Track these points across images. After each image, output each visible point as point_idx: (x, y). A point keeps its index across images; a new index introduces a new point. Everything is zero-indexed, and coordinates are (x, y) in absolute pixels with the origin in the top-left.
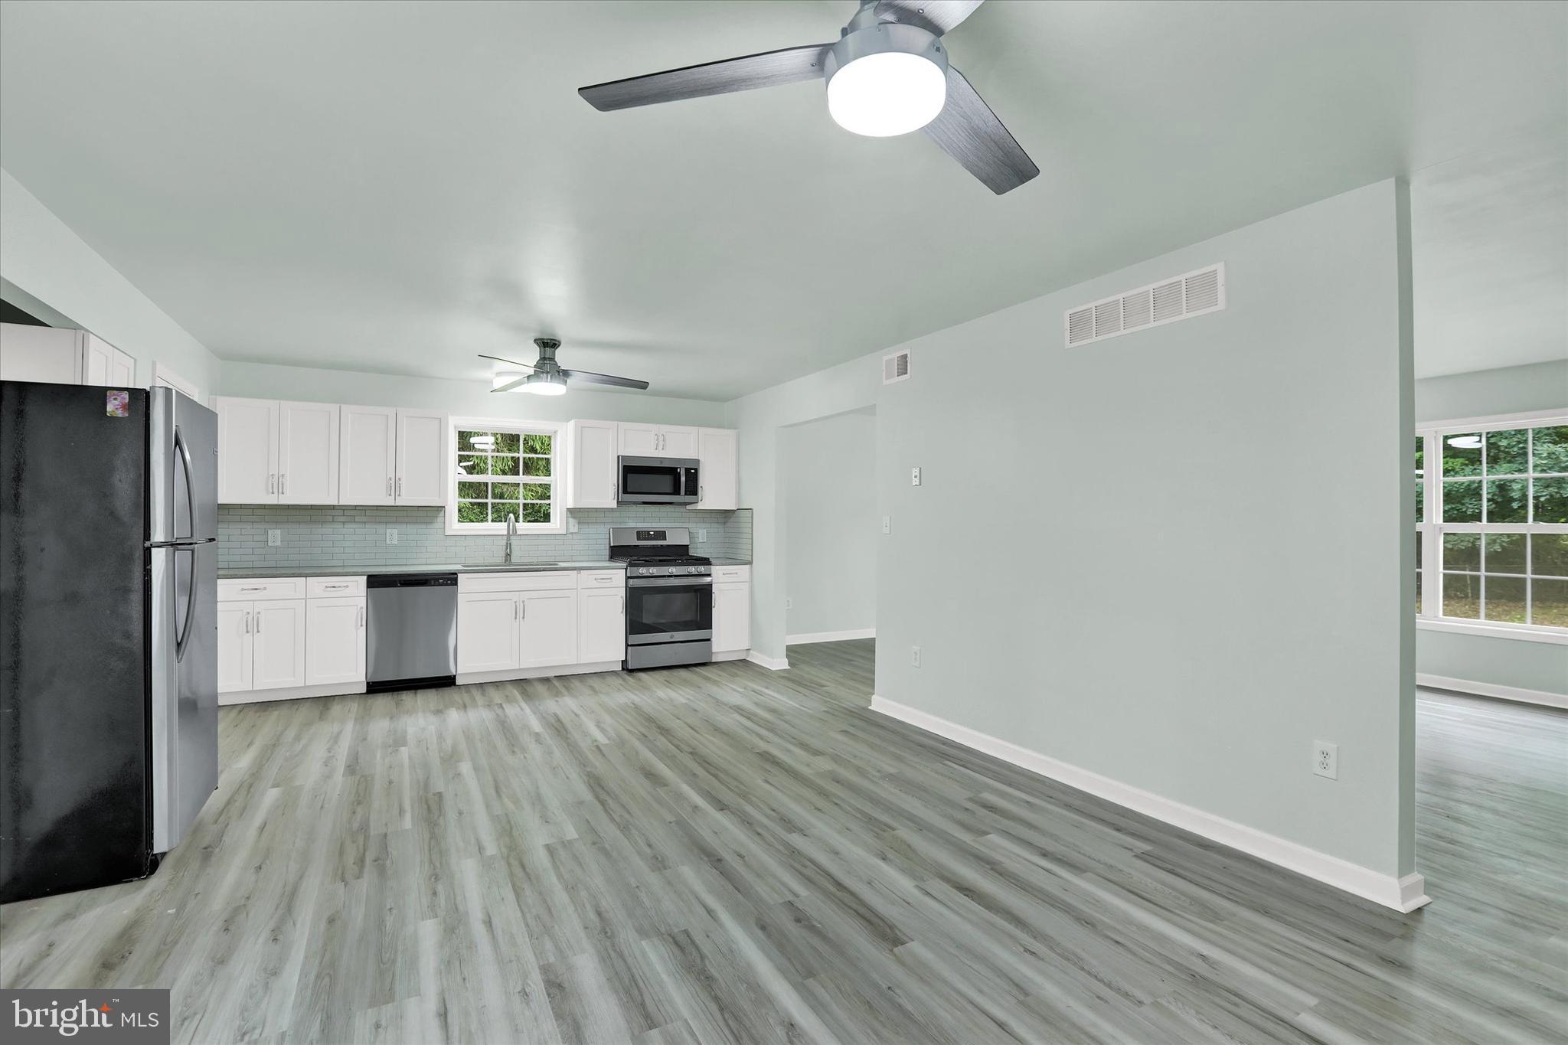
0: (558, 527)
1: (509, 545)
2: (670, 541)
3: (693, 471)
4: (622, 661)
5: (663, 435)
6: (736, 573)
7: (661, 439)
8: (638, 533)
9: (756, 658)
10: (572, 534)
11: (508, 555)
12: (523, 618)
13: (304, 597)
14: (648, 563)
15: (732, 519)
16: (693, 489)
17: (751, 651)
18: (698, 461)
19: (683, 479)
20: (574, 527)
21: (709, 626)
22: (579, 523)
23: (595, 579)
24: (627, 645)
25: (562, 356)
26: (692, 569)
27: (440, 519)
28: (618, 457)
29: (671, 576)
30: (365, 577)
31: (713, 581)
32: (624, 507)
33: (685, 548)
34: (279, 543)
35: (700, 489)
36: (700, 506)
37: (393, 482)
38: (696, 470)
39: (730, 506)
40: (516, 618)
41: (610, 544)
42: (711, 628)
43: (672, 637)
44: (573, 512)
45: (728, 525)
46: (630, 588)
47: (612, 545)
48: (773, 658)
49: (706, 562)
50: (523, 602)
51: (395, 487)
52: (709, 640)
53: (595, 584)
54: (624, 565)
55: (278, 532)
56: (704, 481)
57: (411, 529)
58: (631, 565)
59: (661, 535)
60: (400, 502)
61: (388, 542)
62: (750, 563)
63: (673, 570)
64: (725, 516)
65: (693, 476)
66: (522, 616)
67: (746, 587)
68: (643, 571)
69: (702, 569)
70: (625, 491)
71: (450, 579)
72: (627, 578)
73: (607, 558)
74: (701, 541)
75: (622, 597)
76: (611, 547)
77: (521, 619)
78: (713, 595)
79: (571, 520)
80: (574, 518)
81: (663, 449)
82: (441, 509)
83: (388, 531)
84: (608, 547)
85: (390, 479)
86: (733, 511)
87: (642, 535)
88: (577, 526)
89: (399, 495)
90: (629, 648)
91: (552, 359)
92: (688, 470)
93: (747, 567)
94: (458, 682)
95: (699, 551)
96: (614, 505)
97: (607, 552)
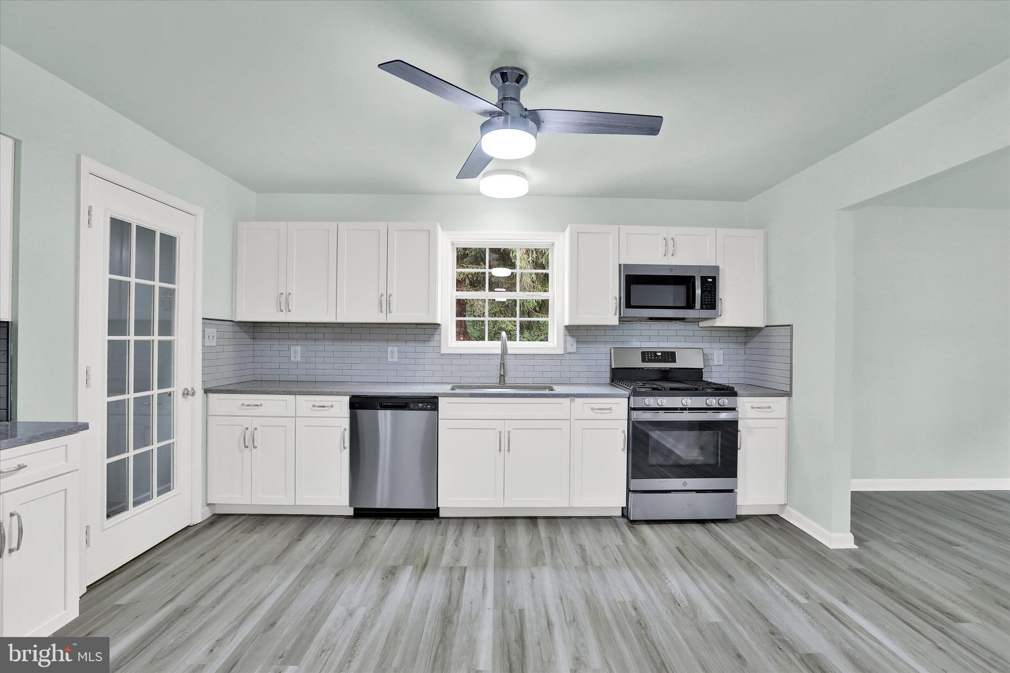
0: (556, 346)
1: (503, 365)
2: (681, 363)
3: (710, 280)
4: (623, 508)
5: (672, 239)
6: (769, 407)
7: (670, 243)
8: (643, 353)
9: (793, 517)
10: (570, 353)
11: (502, 377)
12: (509, 450)
13: (294, 416)
14: (656, 392)
15: (756, 338)
16: (710, 302)
17: (787, 507)
18: (716, 268)
19: (698, 292)
20: (572, 347)
21: (734, 474)
22: (578, 342)
23: (592, 409)
24: (629, 491)
25: (529, 98)
26: (713, 402)
27: (436, 337)
28: (620, 265)
29: (685, 409)
30: (347, 399)
31: (740, 416)
32: (627, 326)
33: (696, 374)
34: (299, 359)
35: (718, 303)
36: (719, 323)
37: (384, 298)
38: (714, 278)
39: (757, 321)
40: (500, 450)
41: (611, 366)
42: (736, 476)
43: (685, 484)
44: (571, 330)
45: (749, 345)
46: (633, 422)
47: (613, 367)
48: (829, 529)
49: (728, 391)
50: (509, 432)
51: (386, 303)
52: (731, 491)
53: (592, 415)
54: (627, 393)
55: (299, 348)
56: (725, 292)
57: (410, 347)
58: (635, 393)
59: (670, 356)
60: (391, 319)
61: (389, 360)
62: (788, 394)
63: (688, 401)
64: (747, 334)
65: (710, 286)
66: (507, 448)
67: (782, 425)
68: (650, 401)
69: (725, 401)
70: (628, 305)
71: (430, 403)
72: (631, 409)
73: (608, 380)
74: (716, 363)
75: (623, 432)
76: (612, 369)
77: (506, 452)
78: (739, 433)
79: (569, 339)
80: (573, 336)
81: (673, 255)
82: (436, 326)
83: (390, 349)
84: (608, 369)
85: (382, 295)
86: (757, 330)
87: (646, 356)
88: (575, 345)
89: (390, 312)
90: (630, 494)
91: (516, 99)
92: (704, 279)
93: (784, 400)
94: (442, 514)
95: (715, 375)
96: (615, 321)
97: (608, 375)
